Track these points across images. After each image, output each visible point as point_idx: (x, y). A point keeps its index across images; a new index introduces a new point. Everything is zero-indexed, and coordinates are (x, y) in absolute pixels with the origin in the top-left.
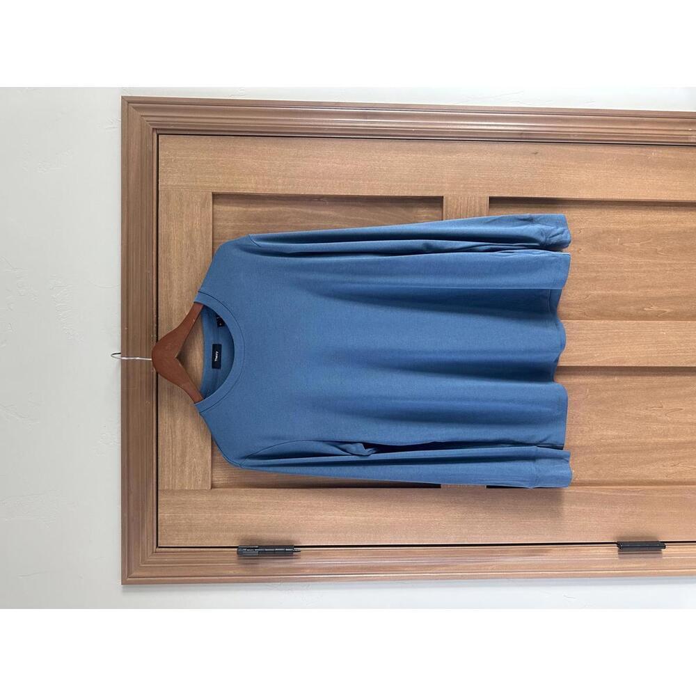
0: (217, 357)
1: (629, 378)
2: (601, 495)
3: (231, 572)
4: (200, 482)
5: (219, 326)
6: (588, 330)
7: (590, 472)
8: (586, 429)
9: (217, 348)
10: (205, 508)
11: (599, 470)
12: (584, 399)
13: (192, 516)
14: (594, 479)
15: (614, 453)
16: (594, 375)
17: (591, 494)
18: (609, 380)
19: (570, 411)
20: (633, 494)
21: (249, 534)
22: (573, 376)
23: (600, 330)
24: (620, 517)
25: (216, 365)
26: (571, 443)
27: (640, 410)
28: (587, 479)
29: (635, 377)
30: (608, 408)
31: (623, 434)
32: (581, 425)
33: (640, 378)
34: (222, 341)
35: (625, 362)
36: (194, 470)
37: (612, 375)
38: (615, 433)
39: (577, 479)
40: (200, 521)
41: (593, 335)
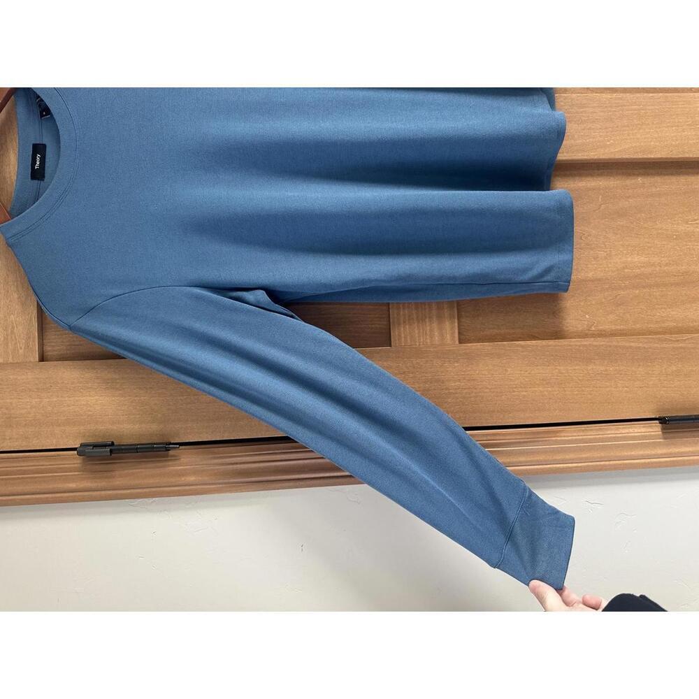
0: (38, 163)
1: (658, 179)
2: (631, 347)
3: (73, 485)
4: (21, 351)
5: (42, 116)
6: (594, 107)
7: (611, 317)
8: (602, 254)
9: (39, 149)
10: (30, 390)
11: (624, 313)
12: (594, 211)
13: (11, 403)
14: (619, 327)
15: (644, 287)
16: (607, 176)
17: (616, 347)
18: (630, 182)
19: (578, 229)
20: (676, 345)
21: (101, 427)
22: (578, 178)
23: (611, 107)
24: (660, 380)
25: (38, 175)
26: (581, 276)
27: (678, 224)
28: (607, 327)
29: (666, 177)
30: (632, 223)
31: (656, 259)
32: (592, 249)
33: (674, 179)
34: (47, 140)
35: (651, 152)
36: (12, 332)
37: (634, 175)
38: (643, 259)
39: (593, 329)
40: (24, 411)
41: (602, 114)
